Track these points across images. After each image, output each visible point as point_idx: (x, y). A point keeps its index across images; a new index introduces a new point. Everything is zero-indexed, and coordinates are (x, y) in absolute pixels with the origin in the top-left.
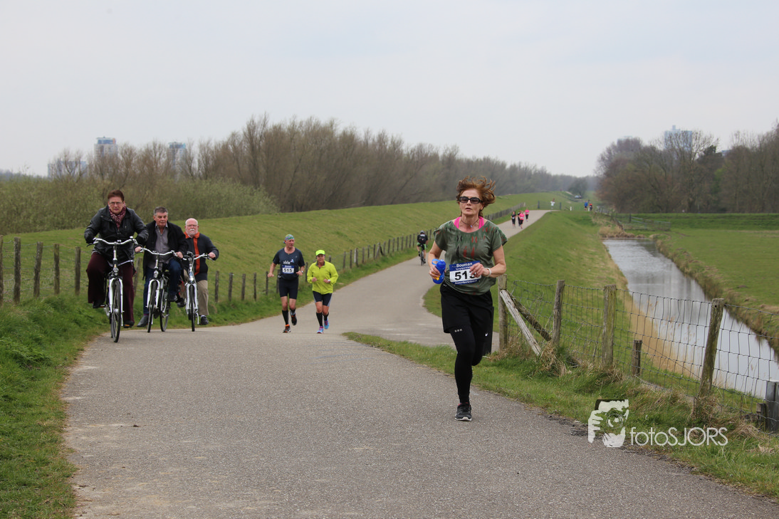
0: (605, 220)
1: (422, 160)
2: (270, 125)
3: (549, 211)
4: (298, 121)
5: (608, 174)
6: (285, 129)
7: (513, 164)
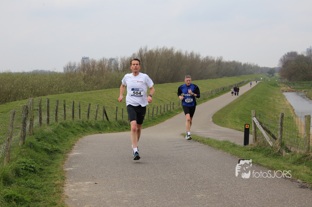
0: (283, 85)
1: (208, 62)
2: (148, 50)
3: (260, 81)
4: (159, 48)
5: (284, 66)
6: (154, 51)
7: (244, 63)
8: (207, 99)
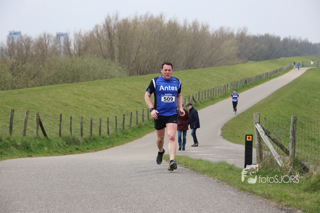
1: (223, 37)
2: (120, 18)
6: (130, 21)
7: (285, 37)
8: (218, 98)
